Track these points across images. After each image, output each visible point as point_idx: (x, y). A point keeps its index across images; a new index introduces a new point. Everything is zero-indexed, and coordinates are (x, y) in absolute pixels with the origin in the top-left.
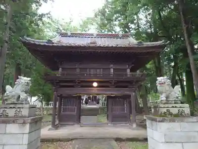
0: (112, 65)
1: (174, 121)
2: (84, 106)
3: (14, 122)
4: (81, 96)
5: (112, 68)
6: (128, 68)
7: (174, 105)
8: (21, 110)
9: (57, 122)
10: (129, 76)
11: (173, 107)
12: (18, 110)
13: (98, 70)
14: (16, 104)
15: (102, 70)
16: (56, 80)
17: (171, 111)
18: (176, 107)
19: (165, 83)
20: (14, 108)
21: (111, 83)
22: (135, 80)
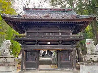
0: (60, 30)
1: (94, 65)
2: (41, 58)
3: (3, 65)
4: (39, 51)
5: (60, 32)
6: (71, 32)
7: (95, 56)
8: (6, 58)
9: (24, 68)
10: (71, 37)
11: (94, 57)
12: (5, 59)
13: (51, 33)
14: (3, 55)
15: (53, 33)
16: (23, 41)
17: (93, 59)
18: (96, 57)
19: (90, 43)
20: (2, 57)
21: (59, 42)
22: (75, 40)
